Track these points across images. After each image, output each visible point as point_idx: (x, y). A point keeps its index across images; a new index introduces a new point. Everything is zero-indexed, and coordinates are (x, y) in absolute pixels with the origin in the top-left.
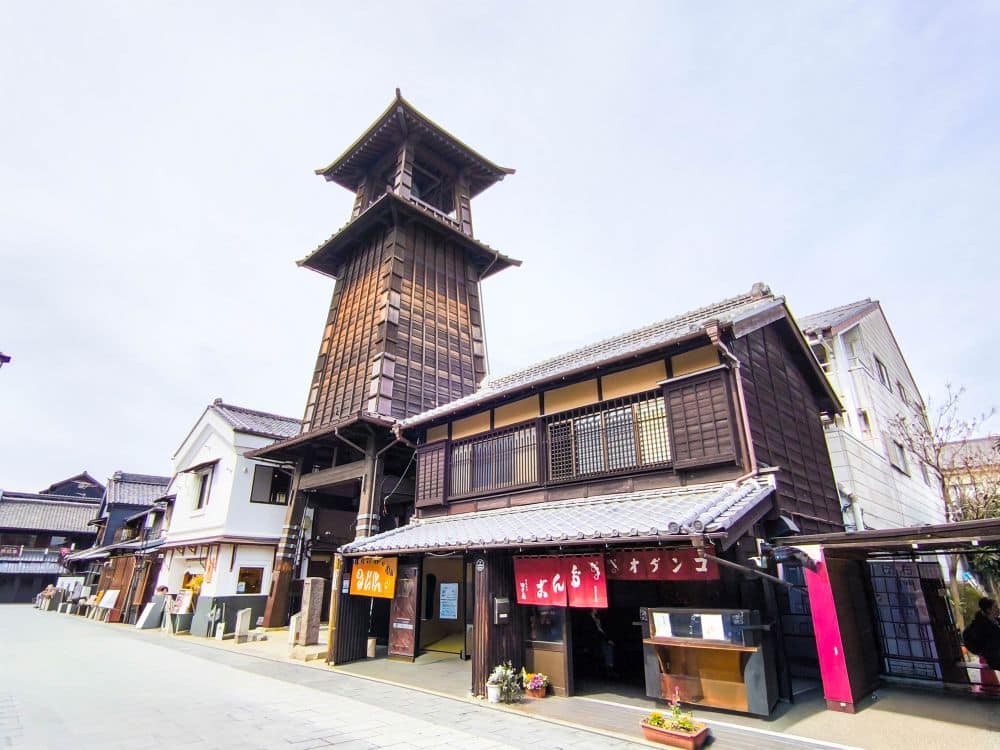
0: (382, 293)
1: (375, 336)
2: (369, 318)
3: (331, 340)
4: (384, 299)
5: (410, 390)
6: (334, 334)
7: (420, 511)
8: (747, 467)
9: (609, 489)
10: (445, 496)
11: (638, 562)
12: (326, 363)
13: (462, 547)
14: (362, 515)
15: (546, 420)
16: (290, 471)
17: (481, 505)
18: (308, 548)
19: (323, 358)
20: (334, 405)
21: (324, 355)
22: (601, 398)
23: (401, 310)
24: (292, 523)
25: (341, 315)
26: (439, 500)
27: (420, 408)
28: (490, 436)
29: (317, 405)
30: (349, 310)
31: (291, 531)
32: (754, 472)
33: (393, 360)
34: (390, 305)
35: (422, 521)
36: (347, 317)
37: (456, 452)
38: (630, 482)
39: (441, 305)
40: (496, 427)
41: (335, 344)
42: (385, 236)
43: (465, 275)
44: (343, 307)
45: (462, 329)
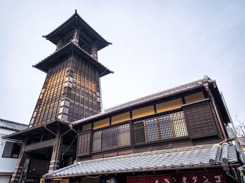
0: (66, 77)
1: (62, 92)
2: (60, 86)
3: (44, 94)
4: (67, 79)
5: (75, 112)
6: (45, 92)
7: (78, 158)
8: (222, 138)
9: (162, 147)
10: (90, 152)
11: (186, 178)
12: (41, 102)
13: (104, 173)
14: (52, 161)
15: (133, 121)
16: (21, 144)
17: (105, 155)
18: (25, 176)
19: (40, 100)
20: (43, 118)
21: (41, 99)
22: (156, 112)
23: (73, 84)
24: (20, 166)
25: (49, 85)
26: (88, 153)
27: (78, 119)
28: (110, 127)
29: (36, 118)
30: (52, 83)
31: (19, 169)
32: (226, 140)
33: (69, 101)
34: (69, 81)
35: (79, 163)
36: (51, 86)
37: (95, 134)
38: (171, 145)
39: (87, 84)
40: (112, 124)
41: (45, 95)
42: (68, 58)
43: (95, 75)
44: (50, 82)
45: (93, 92)
